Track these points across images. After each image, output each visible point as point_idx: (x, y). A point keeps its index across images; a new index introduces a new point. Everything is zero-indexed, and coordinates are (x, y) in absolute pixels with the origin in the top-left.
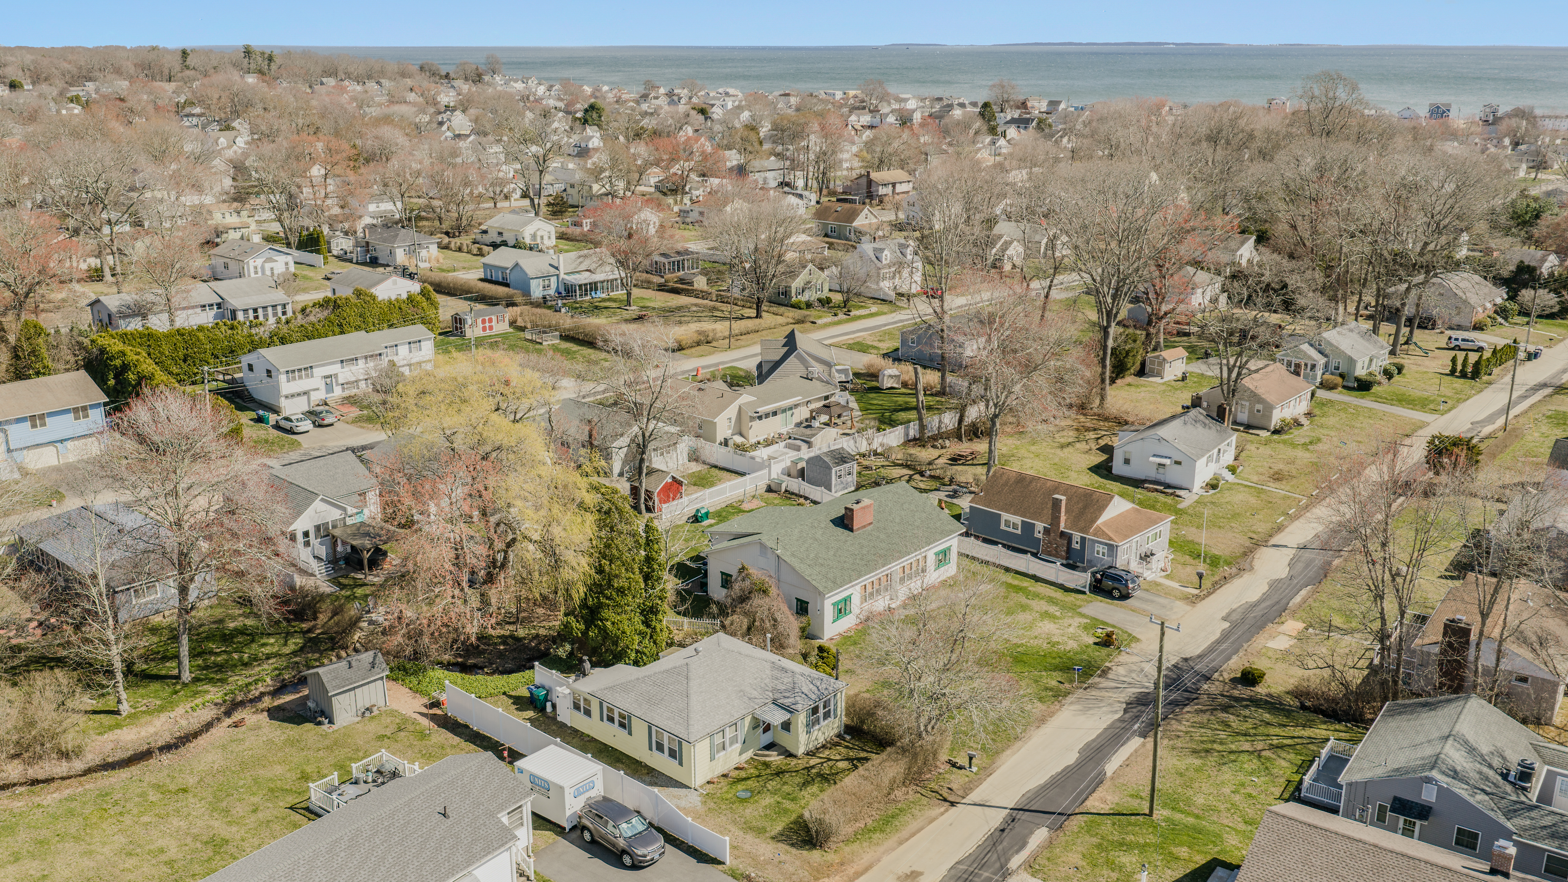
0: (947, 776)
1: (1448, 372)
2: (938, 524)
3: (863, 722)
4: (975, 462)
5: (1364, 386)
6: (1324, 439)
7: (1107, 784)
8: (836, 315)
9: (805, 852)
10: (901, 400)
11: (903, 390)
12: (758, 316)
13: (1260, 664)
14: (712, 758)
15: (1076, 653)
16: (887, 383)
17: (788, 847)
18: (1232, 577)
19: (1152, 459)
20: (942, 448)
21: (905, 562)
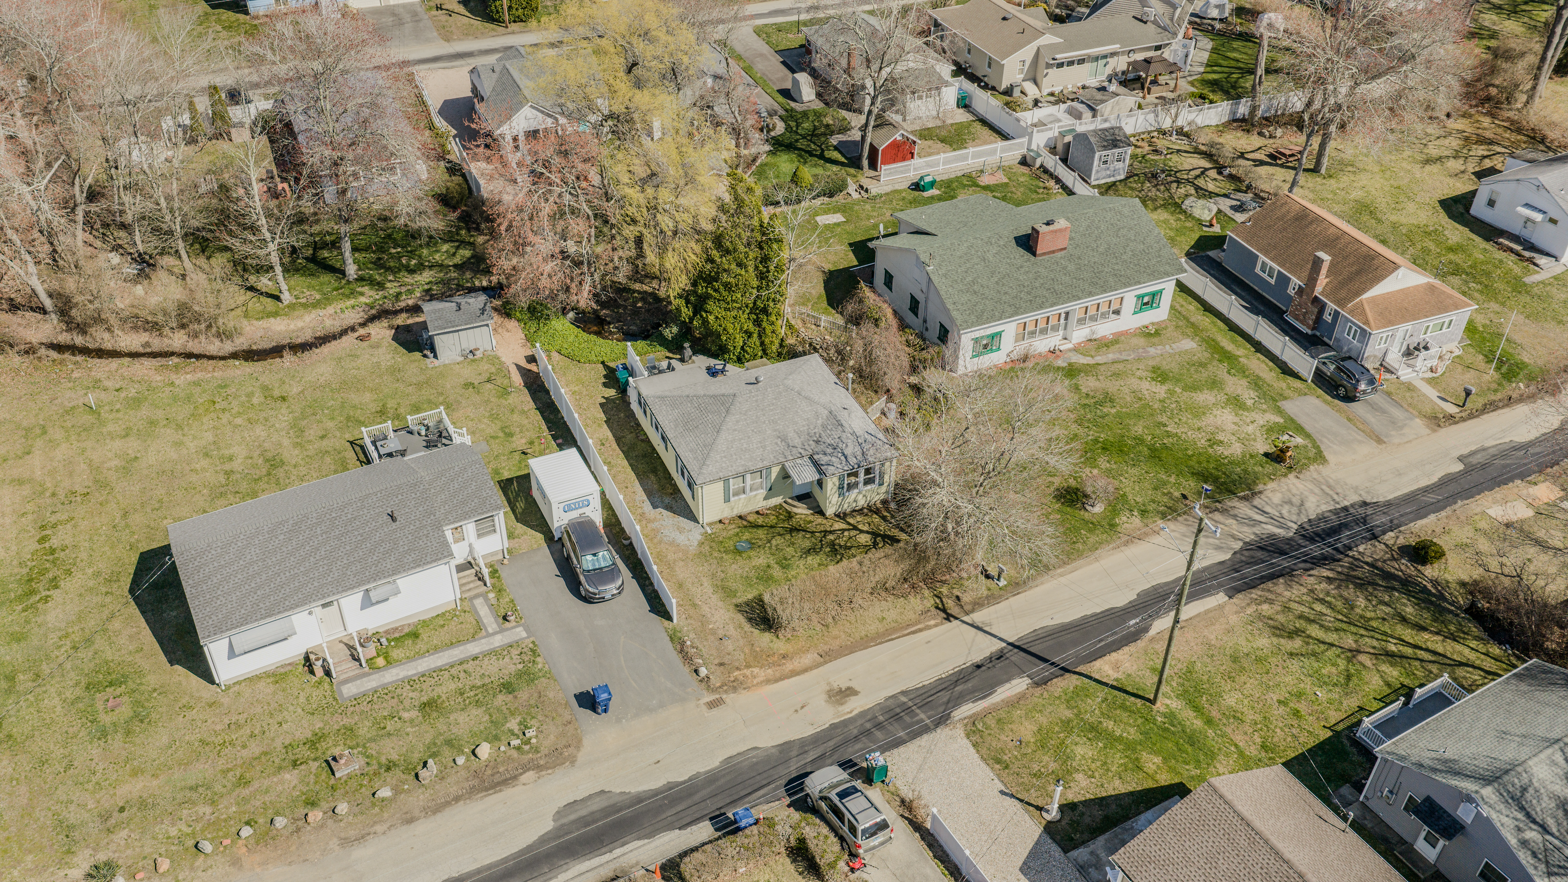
0: (966, 583)
7: (1138, 645)
14: (727, 500)
15: (1232, 462)
17: (743, 621)
18: (1521, 399)
19: (1521, 209)
20: (1271, 137)
21: (1086, 303)
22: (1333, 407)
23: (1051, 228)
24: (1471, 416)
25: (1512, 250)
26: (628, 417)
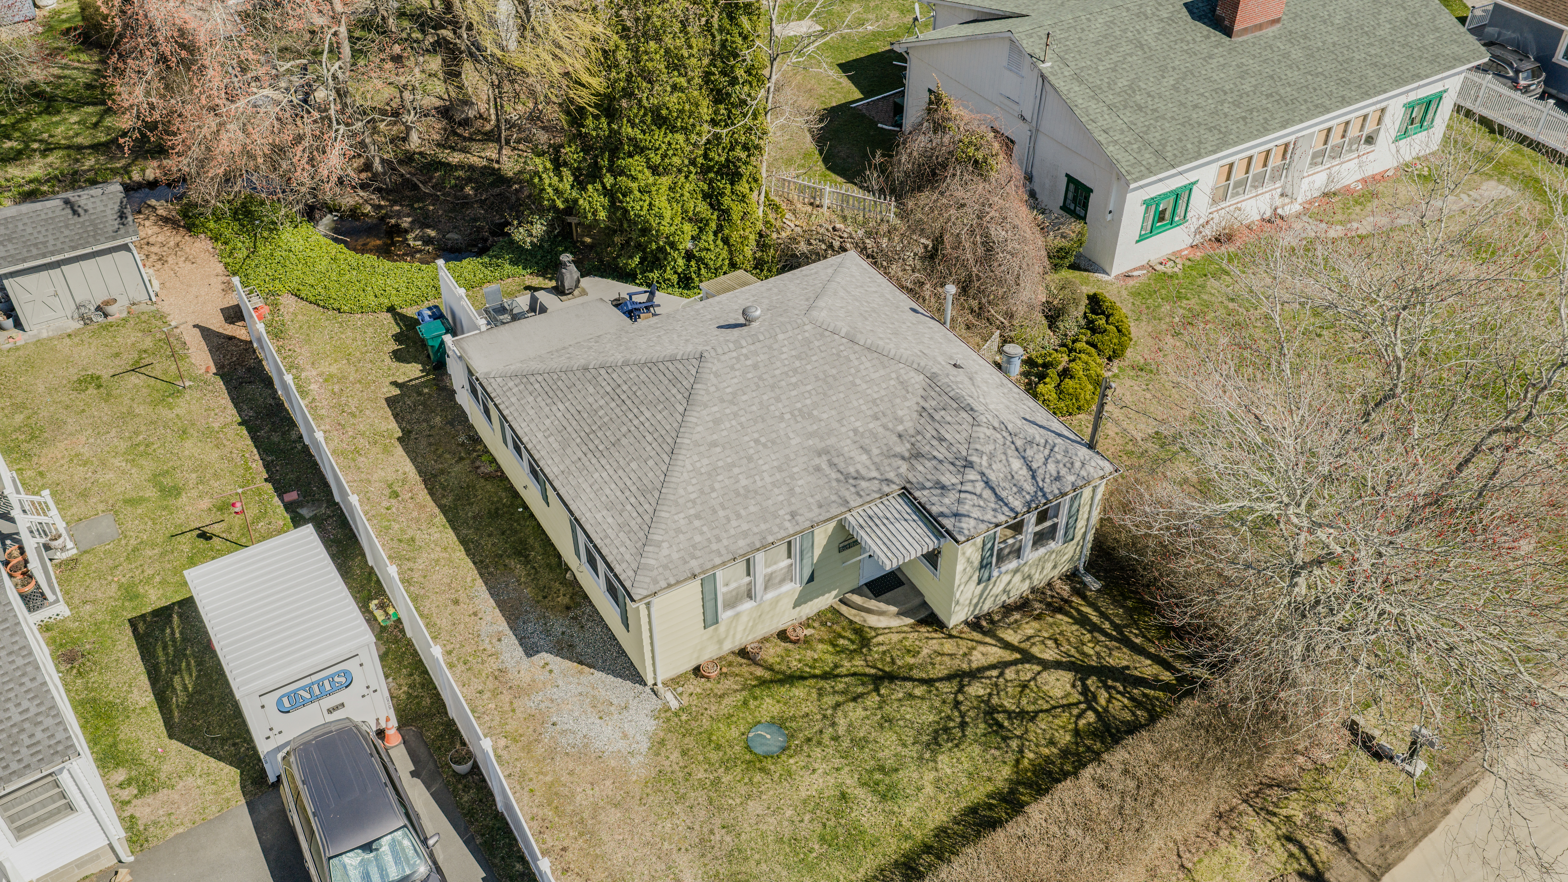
0: (1334, 779)
14: (710, 619)
21: (1334, 119)
26: (451, 423)
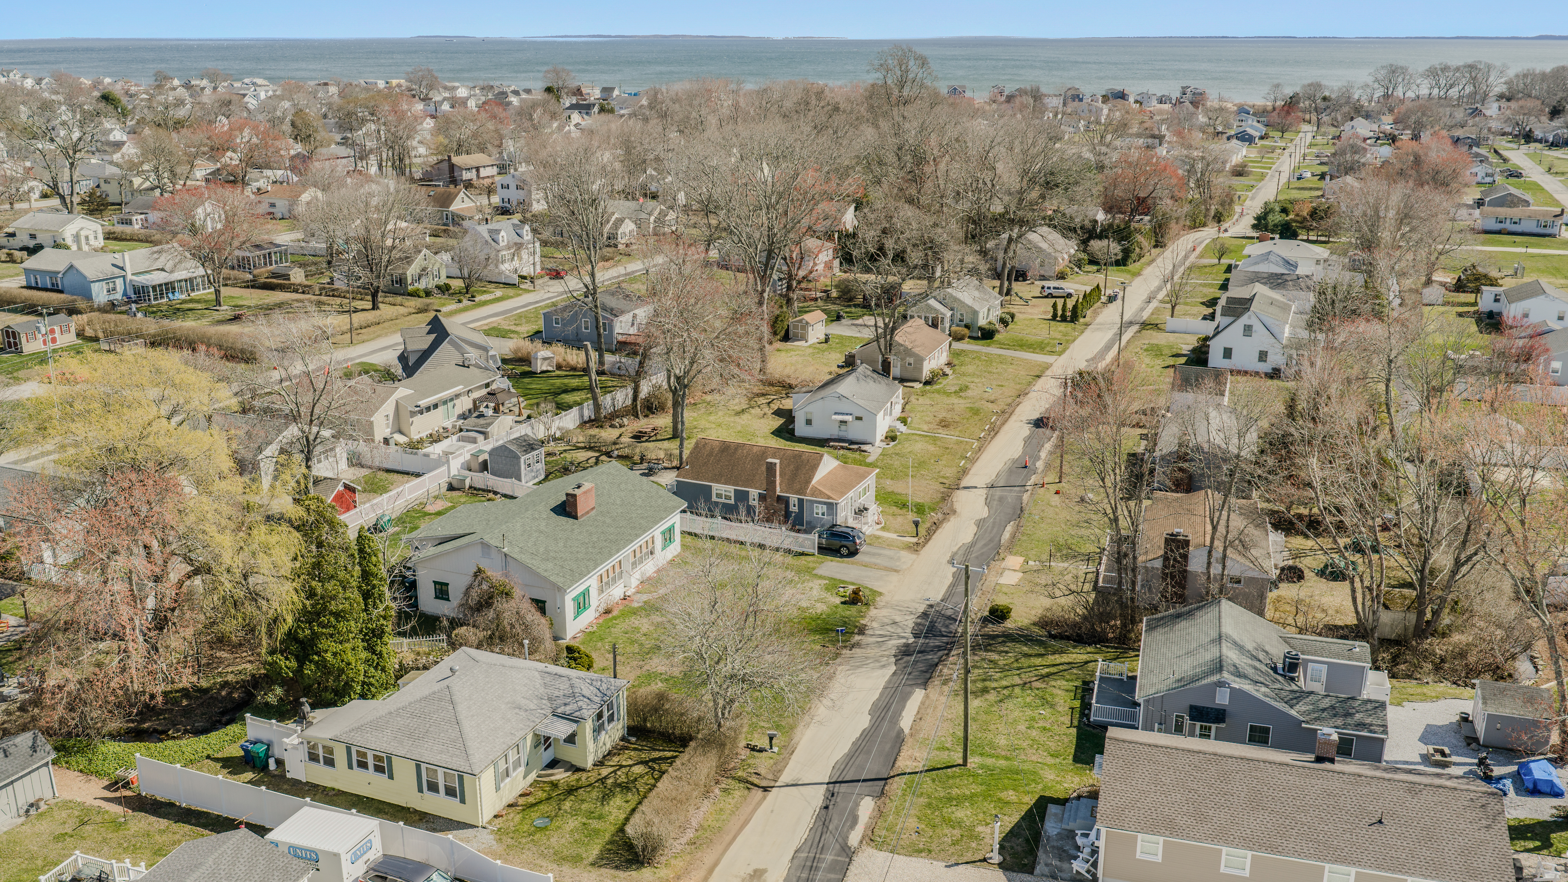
0: (749, 761)
1: (1049, 316)
2: (660, 501)
3: (645, 720)
4: (659, 437)
5: (987, 335)
6: (972, 386)
7: (909, 741)
8: (460, 301)
9: (634, 873)
10: (558, 382)
11: (558, 373)
12: (375, 307)
13: (1001, 601)
14: (498, 789)
15: (828, 615)
16: (541, 366)
17: (613, 871)
18: (941, 522)
19: (834, 417)
20: (621, 426)
21: (635, 545)
22: (848, 563)
23: (582, 489)
24: (927, 541)
25: (842, 448)
